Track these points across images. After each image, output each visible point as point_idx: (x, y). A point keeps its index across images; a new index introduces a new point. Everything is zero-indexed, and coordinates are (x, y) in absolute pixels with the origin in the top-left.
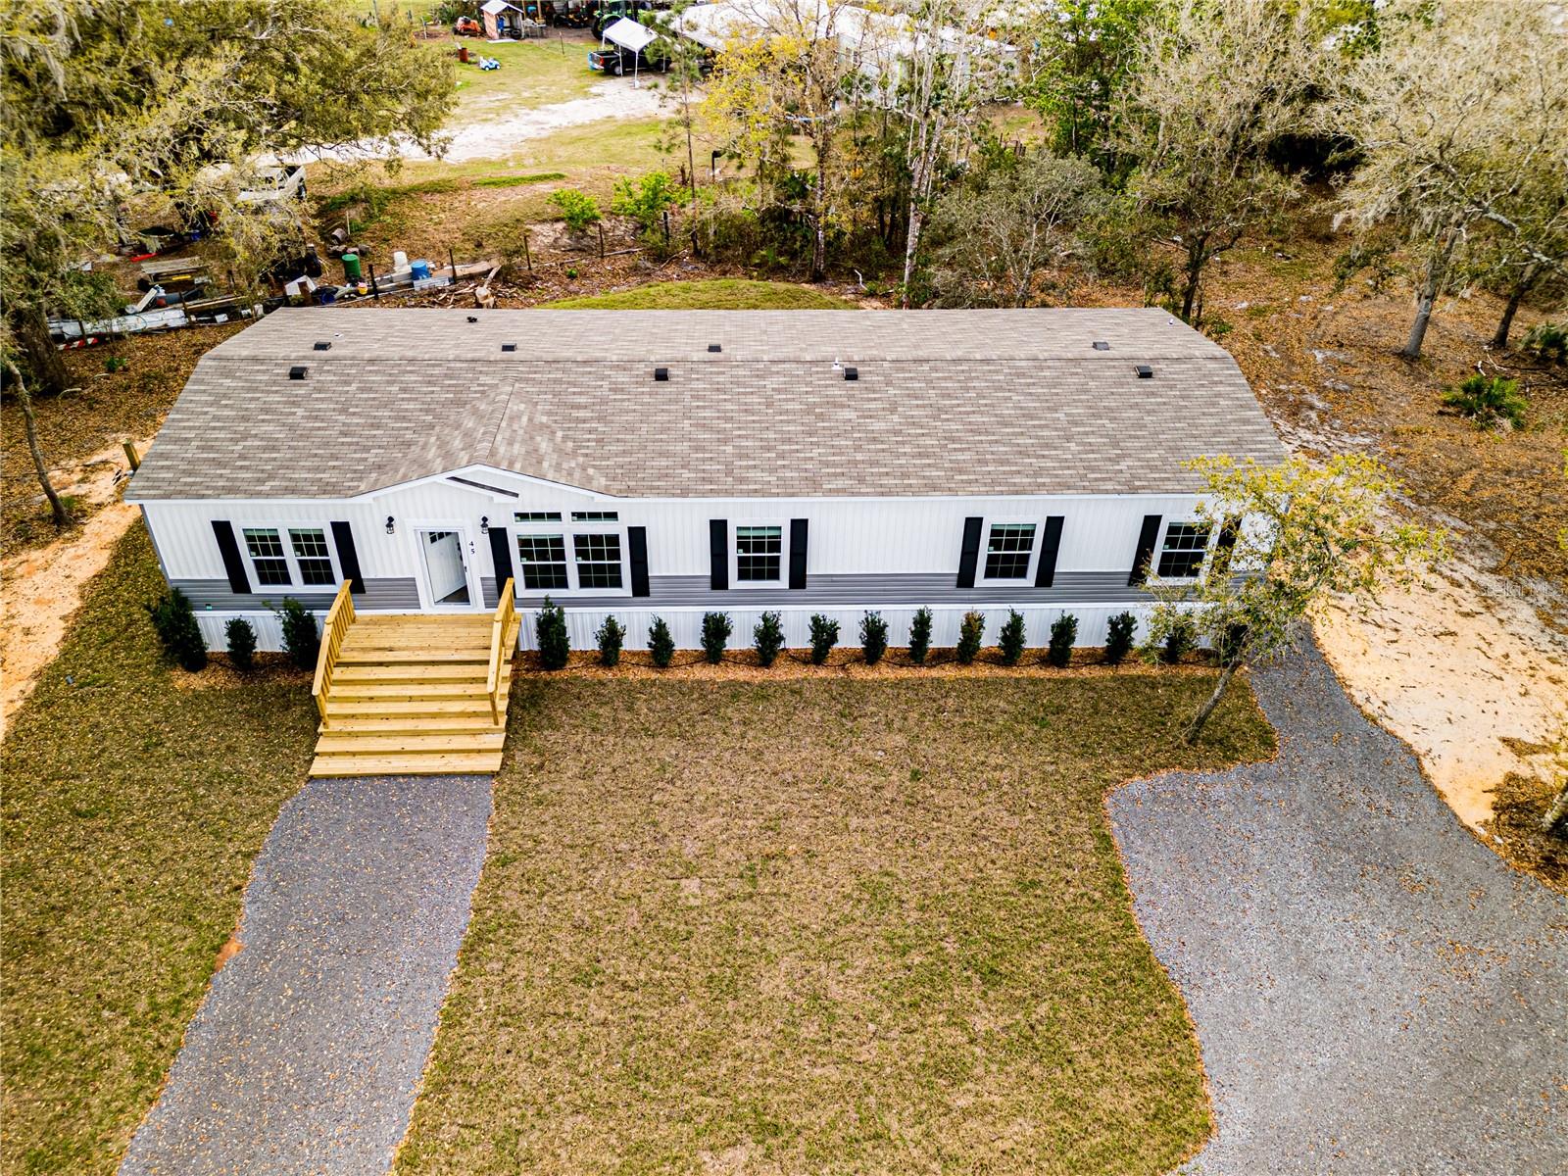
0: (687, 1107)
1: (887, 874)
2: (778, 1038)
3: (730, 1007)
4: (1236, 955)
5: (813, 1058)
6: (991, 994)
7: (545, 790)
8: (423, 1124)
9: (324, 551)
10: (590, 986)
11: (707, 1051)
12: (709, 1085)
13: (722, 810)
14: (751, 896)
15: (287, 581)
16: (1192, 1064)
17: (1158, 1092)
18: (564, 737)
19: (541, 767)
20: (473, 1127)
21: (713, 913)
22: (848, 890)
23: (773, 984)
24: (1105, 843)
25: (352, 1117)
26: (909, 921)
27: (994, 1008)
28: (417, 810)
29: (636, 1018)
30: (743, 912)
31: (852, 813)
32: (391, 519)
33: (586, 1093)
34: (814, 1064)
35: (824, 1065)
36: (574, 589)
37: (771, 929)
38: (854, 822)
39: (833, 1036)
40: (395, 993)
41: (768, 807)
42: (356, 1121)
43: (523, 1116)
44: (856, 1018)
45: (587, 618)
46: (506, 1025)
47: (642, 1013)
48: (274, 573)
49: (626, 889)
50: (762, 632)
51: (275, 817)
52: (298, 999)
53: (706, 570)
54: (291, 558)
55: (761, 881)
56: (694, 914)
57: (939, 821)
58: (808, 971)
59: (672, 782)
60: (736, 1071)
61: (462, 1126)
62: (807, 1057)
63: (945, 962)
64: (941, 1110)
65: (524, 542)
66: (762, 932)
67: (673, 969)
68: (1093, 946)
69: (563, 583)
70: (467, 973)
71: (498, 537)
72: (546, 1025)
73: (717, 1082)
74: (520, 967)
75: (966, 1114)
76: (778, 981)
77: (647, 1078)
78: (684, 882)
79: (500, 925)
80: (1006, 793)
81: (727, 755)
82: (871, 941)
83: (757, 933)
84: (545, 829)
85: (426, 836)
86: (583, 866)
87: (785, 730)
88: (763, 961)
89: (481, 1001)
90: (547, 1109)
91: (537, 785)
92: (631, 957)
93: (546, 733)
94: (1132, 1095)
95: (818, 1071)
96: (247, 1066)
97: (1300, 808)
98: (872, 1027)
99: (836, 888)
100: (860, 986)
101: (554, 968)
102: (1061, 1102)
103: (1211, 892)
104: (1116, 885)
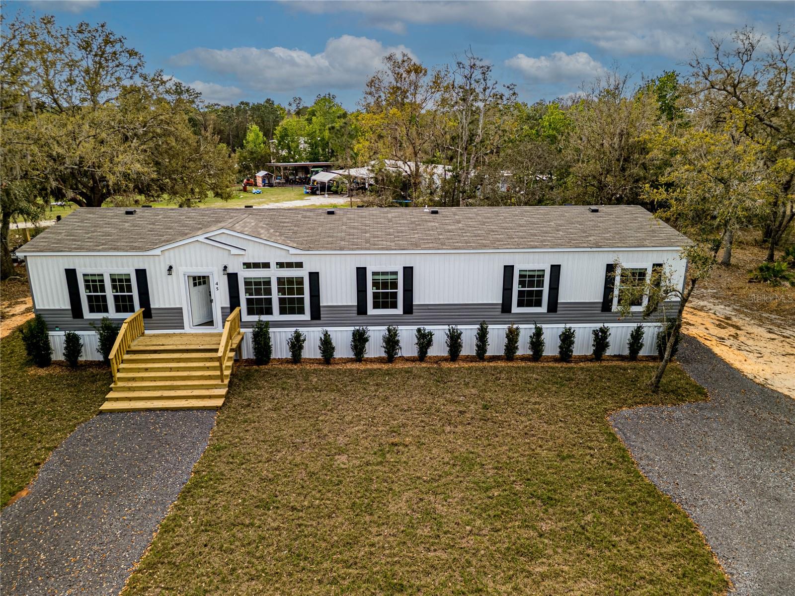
0: (334, 574)
1: (472, 453)
2: (402, 535)
3: (368, 518)
4: (714, 489)
5: (428, 546)
6: (551, 510)
7: (250, 416)
8: (134, 588)
9: (129, 289)
10: (269, 509)
11: (351, 543)
12: (351, 561)
13: (362, 423)
14: (381, 463)
15: (106, 310)
16: (702, 546)
17: (682, 562)
18: (264, 392)
19: (249, 405)
20: (172, 589)
21: (356, 472)
22: (446, 460)
23: (398, 506)
24: (613, 438)
25: (82, 583)
26: (489, 475)
27: (554, 518)
28: (165, 425)
29: (300, 525)
30: (377, 471)
31: (447, 424)
32: (171, 268)
33: (260, 568)
34: (429, 550)
35: (435, 550)
36: (276, 316)
37: (395, 480)
38: (448, 429)
39: (441, 534)
40: (130, 515)
41: (392, 422)
42: (84, 586)
43: (211, 581)
44: (457, 524)
45: (283, 335)
46: (207, 531)
47: (305, 522)
48: (98, 304)
49: (298, 460)
50: (388, 338)
51: (72, 431)
52: (60, 518)
53: (354, 302)
54: (110, 293)
55: (388, 456)
56: (344, 472)
57: (502, 428)
58: (421, 500)
59: (331, 410)
60: (371, 553)
61: (164, 588)
62: (423, 545)
63: (515, 494)
64: (524, 574)
65: (247, 283)
66: (389, 481)
67: (328, 499)
68: (616, 486)
69: (269, 312)
70: (183, 504)
71: (232, 279)
72: (235, 530)
73: (358, 560)
74: (221, 500)
75: (544, 577)
76: (401, 505)
77: (306, 559)
78: (337, 457)
79: (211, 479)
80: (544, 415)
81: (366, 399)
82: (464, 484)
83: (386, 481)
84: (248, 434)
85: (168, 437)
86: (270, 450)
87: (402, 387)
88: (390, 495)
89: (190, 518)
90: (230, 577)
91: (245, 414)
92: (299, 494)
93: (253, 391)
94: (664, 564)
95: (431, 554)
96: (11, 555)
97: (733, 421)
98: (468, 528)
99: (438, 459)
100: (459, 507)
101: (244, 500)
102: (613, 569)
103: (688, 460)
104: (623, 457)
